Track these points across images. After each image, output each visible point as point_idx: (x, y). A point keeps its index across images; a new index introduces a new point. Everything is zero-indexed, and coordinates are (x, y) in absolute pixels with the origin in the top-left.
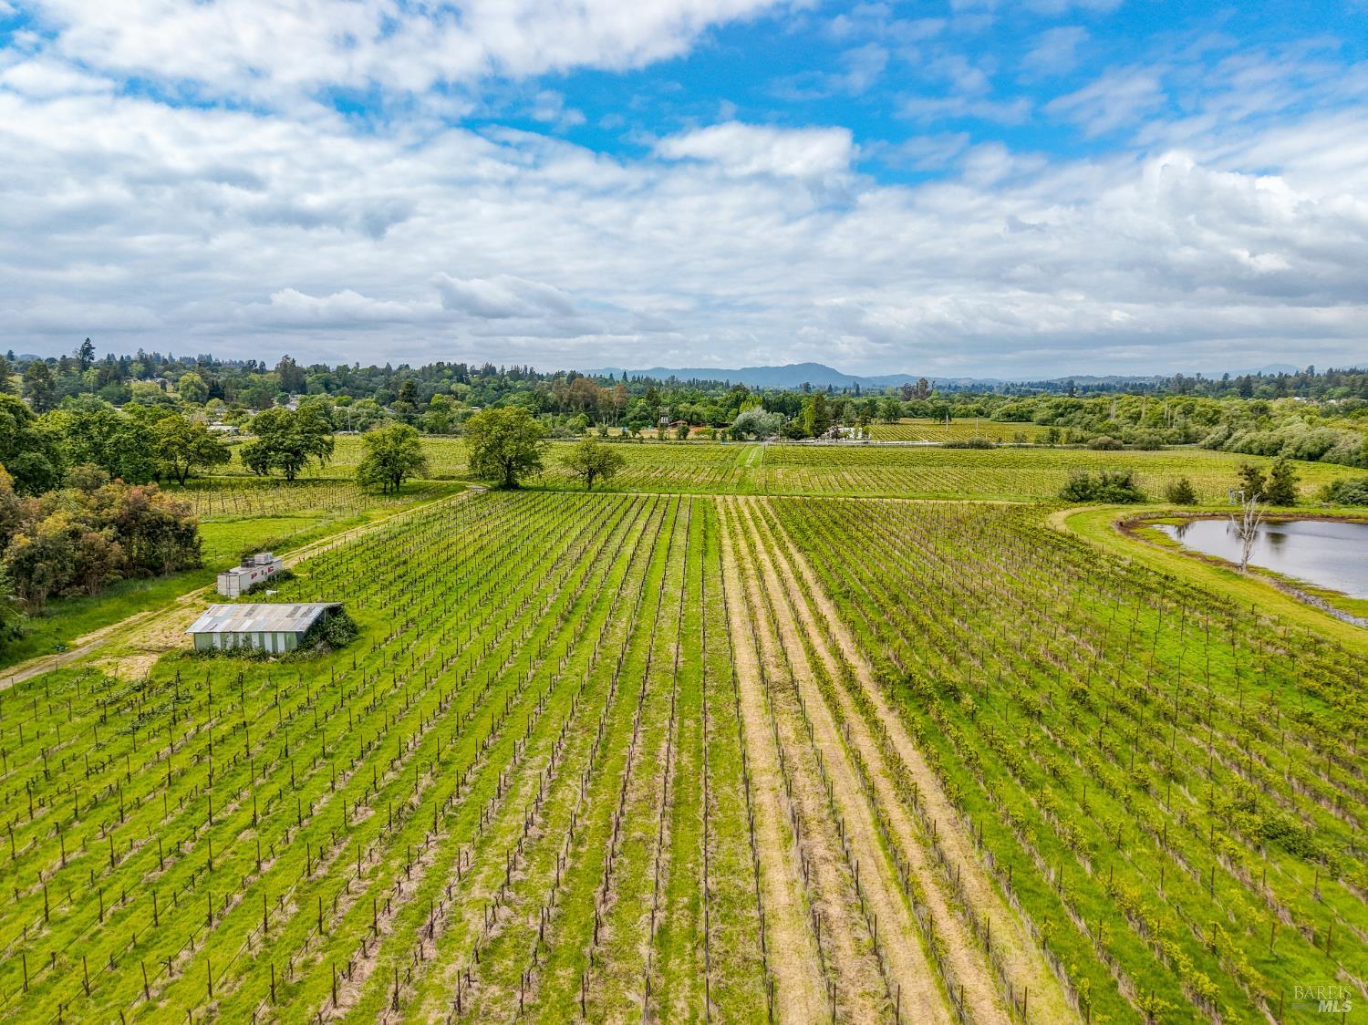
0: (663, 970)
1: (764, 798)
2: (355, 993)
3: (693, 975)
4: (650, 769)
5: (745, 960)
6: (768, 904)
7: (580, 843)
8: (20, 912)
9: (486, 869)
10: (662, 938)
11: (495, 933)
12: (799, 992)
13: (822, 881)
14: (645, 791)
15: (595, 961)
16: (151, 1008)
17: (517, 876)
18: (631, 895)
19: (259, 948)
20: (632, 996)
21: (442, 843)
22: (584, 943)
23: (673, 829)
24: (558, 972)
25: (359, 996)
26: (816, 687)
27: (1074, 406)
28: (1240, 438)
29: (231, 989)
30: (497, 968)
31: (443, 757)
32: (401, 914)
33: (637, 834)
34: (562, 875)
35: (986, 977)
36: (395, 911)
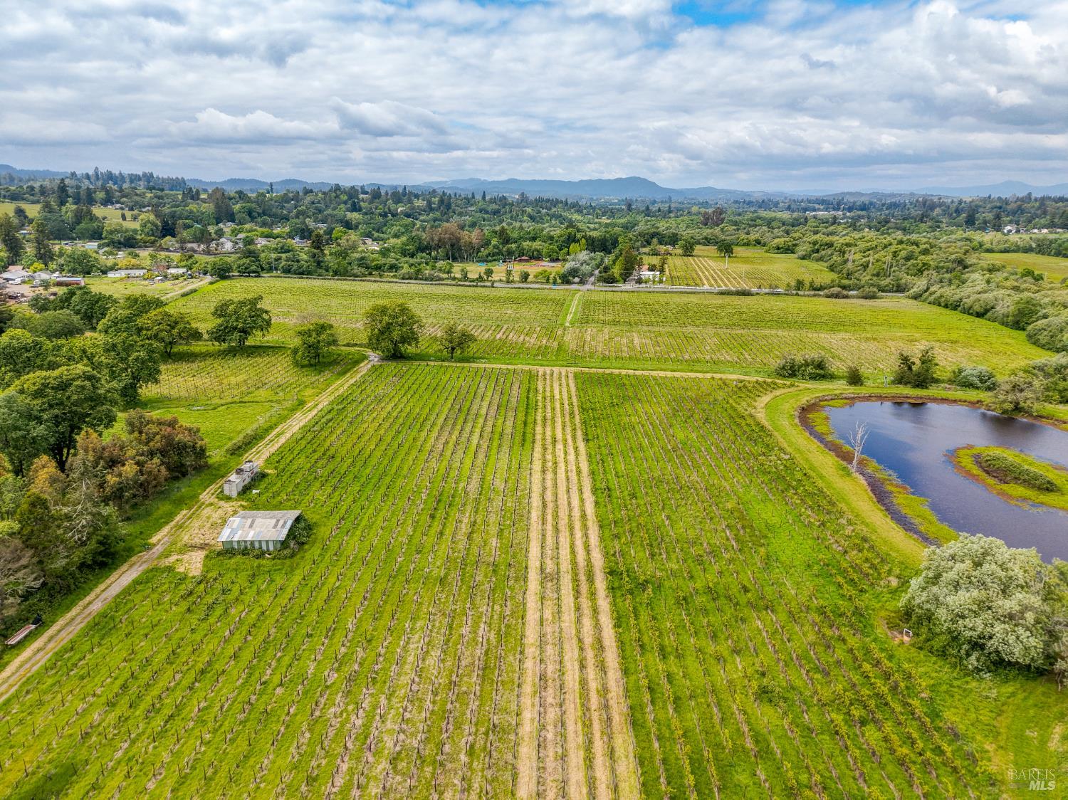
0: (470, 768)
1: (529, 664)
2: (340, 780)
3: (483, 770)
4: (473, 644)
5: (506, 763)
6: (520, 731)
7: (436, 695)
8: (188, 737)
9: (392, 711)
10: (471, 752)
11: (398, 748)
12: (526, 779)
13: (547, 717)
14: (470, 659)
15: (441, 764)
16: (259, 788)
17: (407, 715)
18: (458, 727)
19: (297, 757)
20: (456, 782)
21: (371, 695)
22: (437, 754)
23: (482, 686)
24: (426, 769)
25: (342, 781)
26: (570, 577)
27: (826, 244)
28: (935, 292)
29: (289, 778)
30: (399, 767)
31: (368, 637)
32: (356, 738)
33: (464, 689)
34: (428, 715)
35: (608, 772)
36: (353, 737)
